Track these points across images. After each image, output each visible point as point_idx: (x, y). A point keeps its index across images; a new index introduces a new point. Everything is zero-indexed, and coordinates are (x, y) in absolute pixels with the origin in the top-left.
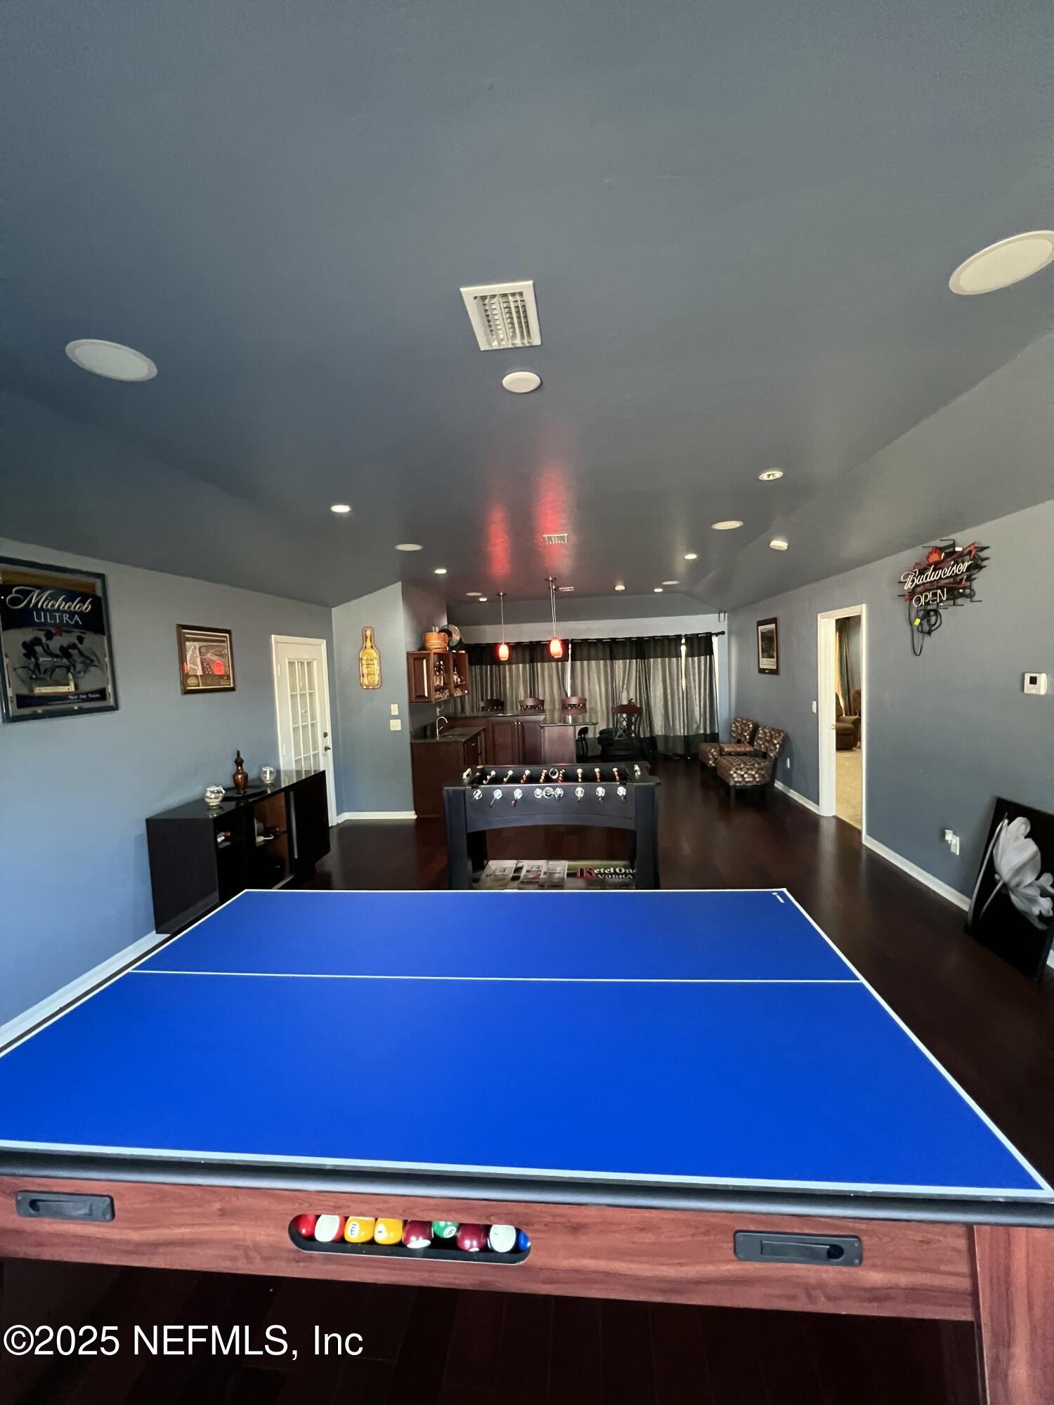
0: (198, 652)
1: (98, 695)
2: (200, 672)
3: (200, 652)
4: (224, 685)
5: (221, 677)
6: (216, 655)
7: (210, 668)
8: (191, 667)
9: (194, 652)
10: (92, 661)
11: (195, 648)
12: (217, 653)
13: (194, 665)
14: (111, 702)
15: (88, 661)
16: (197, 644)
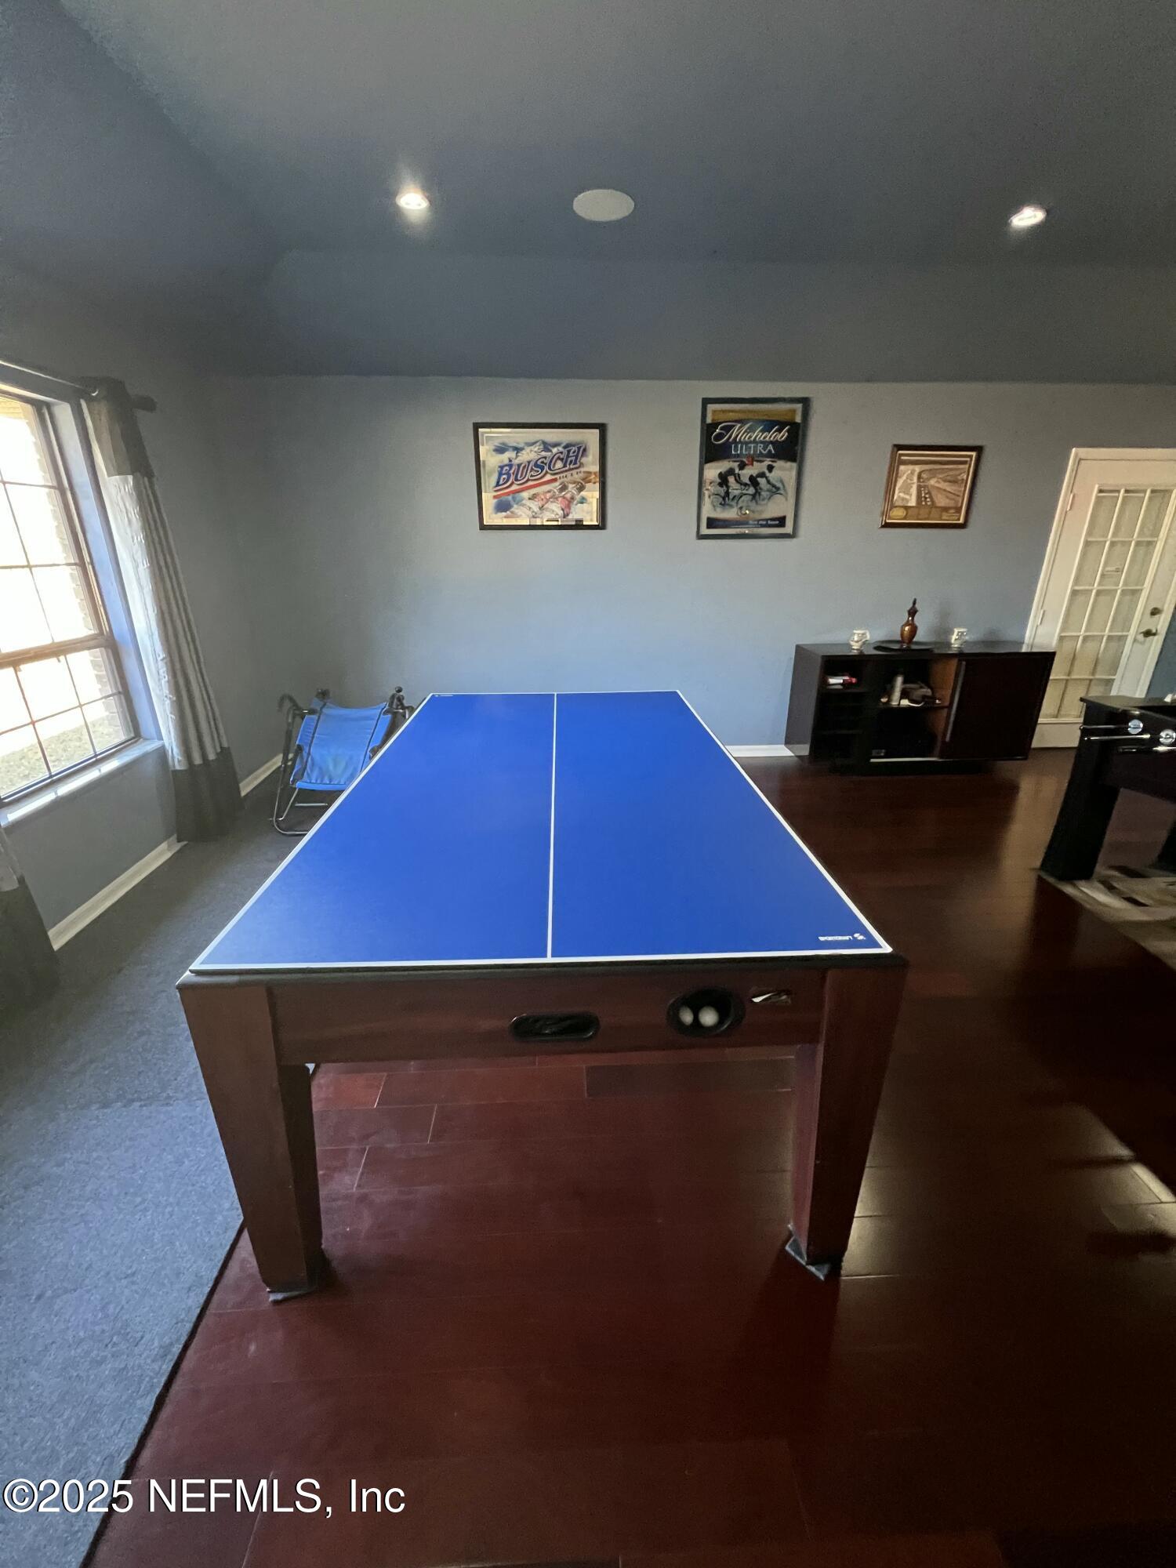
0: (915, 479)
1: (777, 522)
2: (913, 503)
3: (919, 477)
4: (946, 519)
5: (946, 509)
6: (945, 481)
7: (931, 497)
8: (899, 497)
9: (910, 477)
10: (778, 489)
11: (912, 473)
12: (949, 478)
13: (907, 493)
14: (788, 528)
15: (774, 490)
16: (917, 469)
